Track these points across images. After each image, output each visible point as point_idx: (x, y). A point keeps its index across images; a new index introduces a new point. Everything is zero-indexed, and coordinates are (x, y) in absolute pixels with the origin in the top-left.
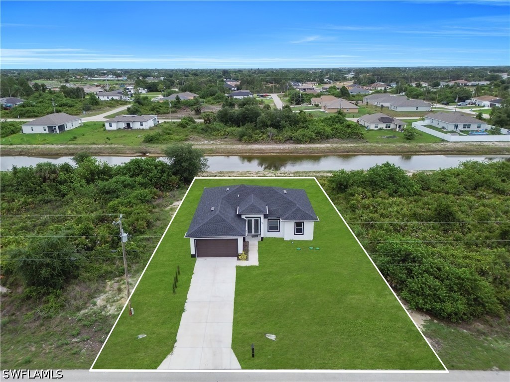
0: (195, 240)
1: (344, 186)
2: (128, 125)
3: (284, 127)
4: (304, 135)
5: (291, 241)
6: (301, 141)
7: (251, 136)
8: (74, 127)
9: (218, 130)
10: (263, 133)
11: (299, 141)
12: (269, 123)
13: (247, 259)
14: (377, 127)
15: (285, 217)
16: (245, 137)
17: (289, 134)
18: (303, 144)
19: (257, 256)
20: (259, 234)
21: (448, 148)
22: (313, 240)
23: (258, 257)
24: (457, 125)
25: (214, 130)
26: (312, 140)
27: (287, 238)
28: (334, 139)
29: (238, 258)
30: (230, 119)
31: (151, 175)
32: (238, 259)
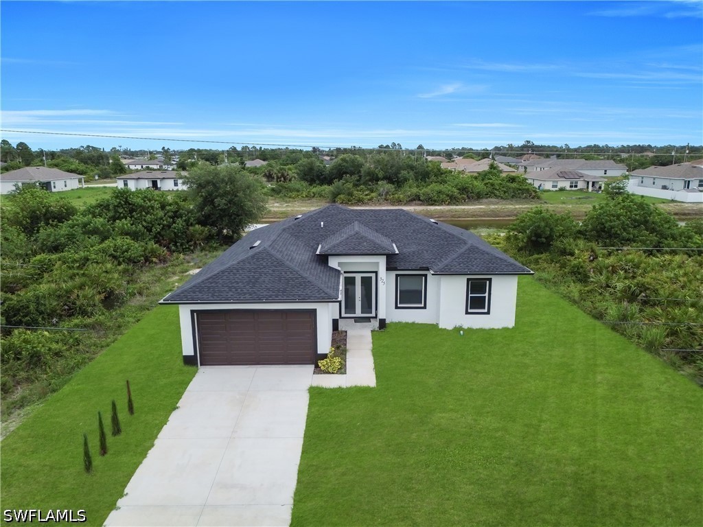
0: (192, 312)
1: (546, 238)
2: (155, 183)
3: (406, 180)
4: (440, 192)
5: (458, 329)
6: (435, 201)
7: (351, 194)
8: (69, 188)
9: (298, 191)
10: (372, 191)
11: (430, 201)
12: (381, 175)
13: (342, 370)
14: (556, 186)
15: (441, 265)
16: (342, 196)
17: (415, 190)
18: (439, 205)
19: (369, 362)
20: (373, 314)
21: (689, 210)
22: (513, 328)
23: (372, 366)
24: (689, 182)
25: (291, 190)
26: (453, 200)
27: (446, 324)
28: (490, 199)
29: (317, 366)
30: (318, 177)
31: (149, 218)
32: (318, 371)
